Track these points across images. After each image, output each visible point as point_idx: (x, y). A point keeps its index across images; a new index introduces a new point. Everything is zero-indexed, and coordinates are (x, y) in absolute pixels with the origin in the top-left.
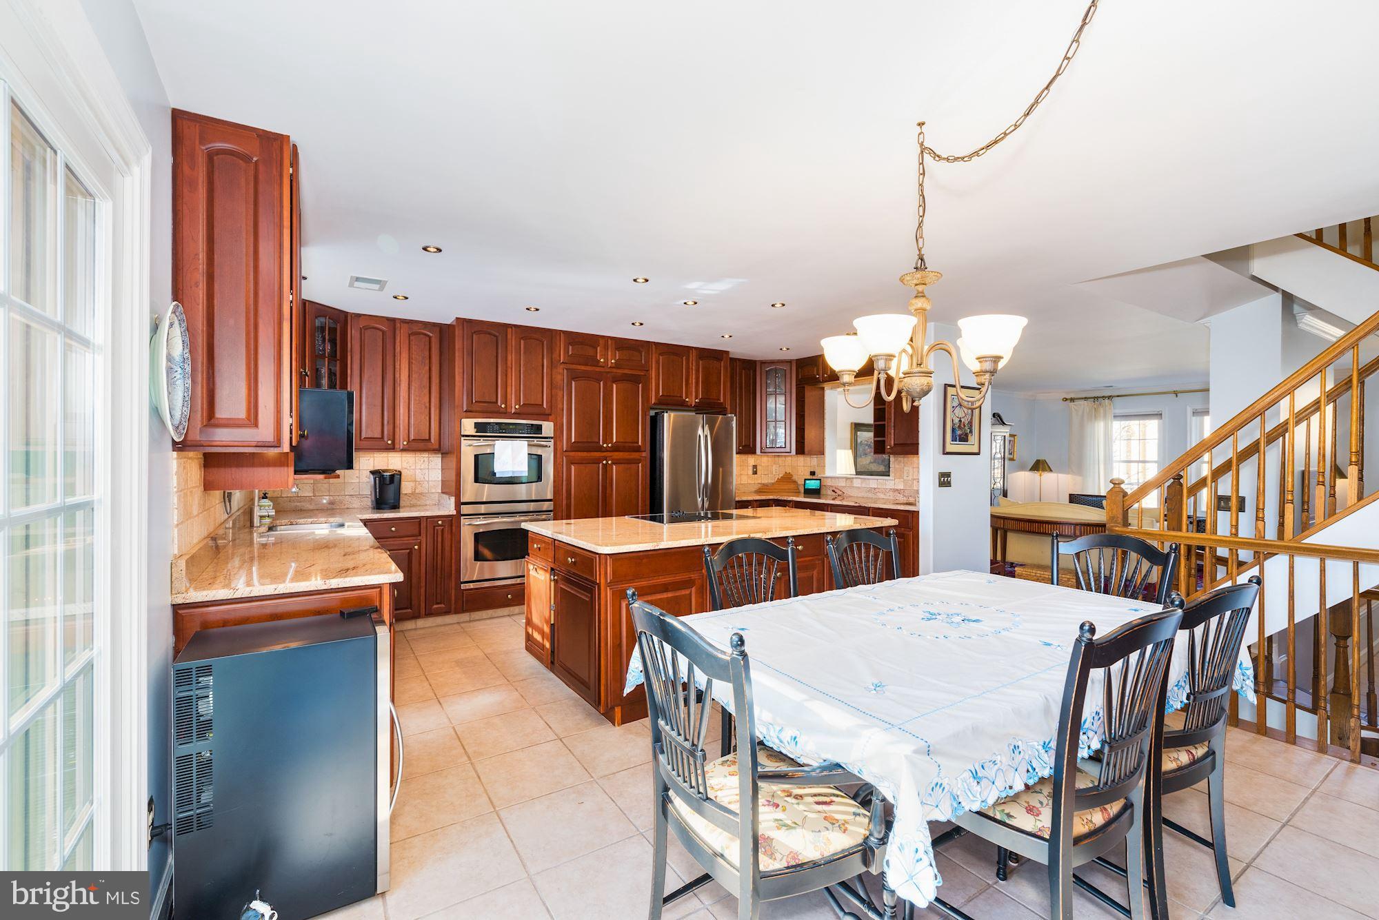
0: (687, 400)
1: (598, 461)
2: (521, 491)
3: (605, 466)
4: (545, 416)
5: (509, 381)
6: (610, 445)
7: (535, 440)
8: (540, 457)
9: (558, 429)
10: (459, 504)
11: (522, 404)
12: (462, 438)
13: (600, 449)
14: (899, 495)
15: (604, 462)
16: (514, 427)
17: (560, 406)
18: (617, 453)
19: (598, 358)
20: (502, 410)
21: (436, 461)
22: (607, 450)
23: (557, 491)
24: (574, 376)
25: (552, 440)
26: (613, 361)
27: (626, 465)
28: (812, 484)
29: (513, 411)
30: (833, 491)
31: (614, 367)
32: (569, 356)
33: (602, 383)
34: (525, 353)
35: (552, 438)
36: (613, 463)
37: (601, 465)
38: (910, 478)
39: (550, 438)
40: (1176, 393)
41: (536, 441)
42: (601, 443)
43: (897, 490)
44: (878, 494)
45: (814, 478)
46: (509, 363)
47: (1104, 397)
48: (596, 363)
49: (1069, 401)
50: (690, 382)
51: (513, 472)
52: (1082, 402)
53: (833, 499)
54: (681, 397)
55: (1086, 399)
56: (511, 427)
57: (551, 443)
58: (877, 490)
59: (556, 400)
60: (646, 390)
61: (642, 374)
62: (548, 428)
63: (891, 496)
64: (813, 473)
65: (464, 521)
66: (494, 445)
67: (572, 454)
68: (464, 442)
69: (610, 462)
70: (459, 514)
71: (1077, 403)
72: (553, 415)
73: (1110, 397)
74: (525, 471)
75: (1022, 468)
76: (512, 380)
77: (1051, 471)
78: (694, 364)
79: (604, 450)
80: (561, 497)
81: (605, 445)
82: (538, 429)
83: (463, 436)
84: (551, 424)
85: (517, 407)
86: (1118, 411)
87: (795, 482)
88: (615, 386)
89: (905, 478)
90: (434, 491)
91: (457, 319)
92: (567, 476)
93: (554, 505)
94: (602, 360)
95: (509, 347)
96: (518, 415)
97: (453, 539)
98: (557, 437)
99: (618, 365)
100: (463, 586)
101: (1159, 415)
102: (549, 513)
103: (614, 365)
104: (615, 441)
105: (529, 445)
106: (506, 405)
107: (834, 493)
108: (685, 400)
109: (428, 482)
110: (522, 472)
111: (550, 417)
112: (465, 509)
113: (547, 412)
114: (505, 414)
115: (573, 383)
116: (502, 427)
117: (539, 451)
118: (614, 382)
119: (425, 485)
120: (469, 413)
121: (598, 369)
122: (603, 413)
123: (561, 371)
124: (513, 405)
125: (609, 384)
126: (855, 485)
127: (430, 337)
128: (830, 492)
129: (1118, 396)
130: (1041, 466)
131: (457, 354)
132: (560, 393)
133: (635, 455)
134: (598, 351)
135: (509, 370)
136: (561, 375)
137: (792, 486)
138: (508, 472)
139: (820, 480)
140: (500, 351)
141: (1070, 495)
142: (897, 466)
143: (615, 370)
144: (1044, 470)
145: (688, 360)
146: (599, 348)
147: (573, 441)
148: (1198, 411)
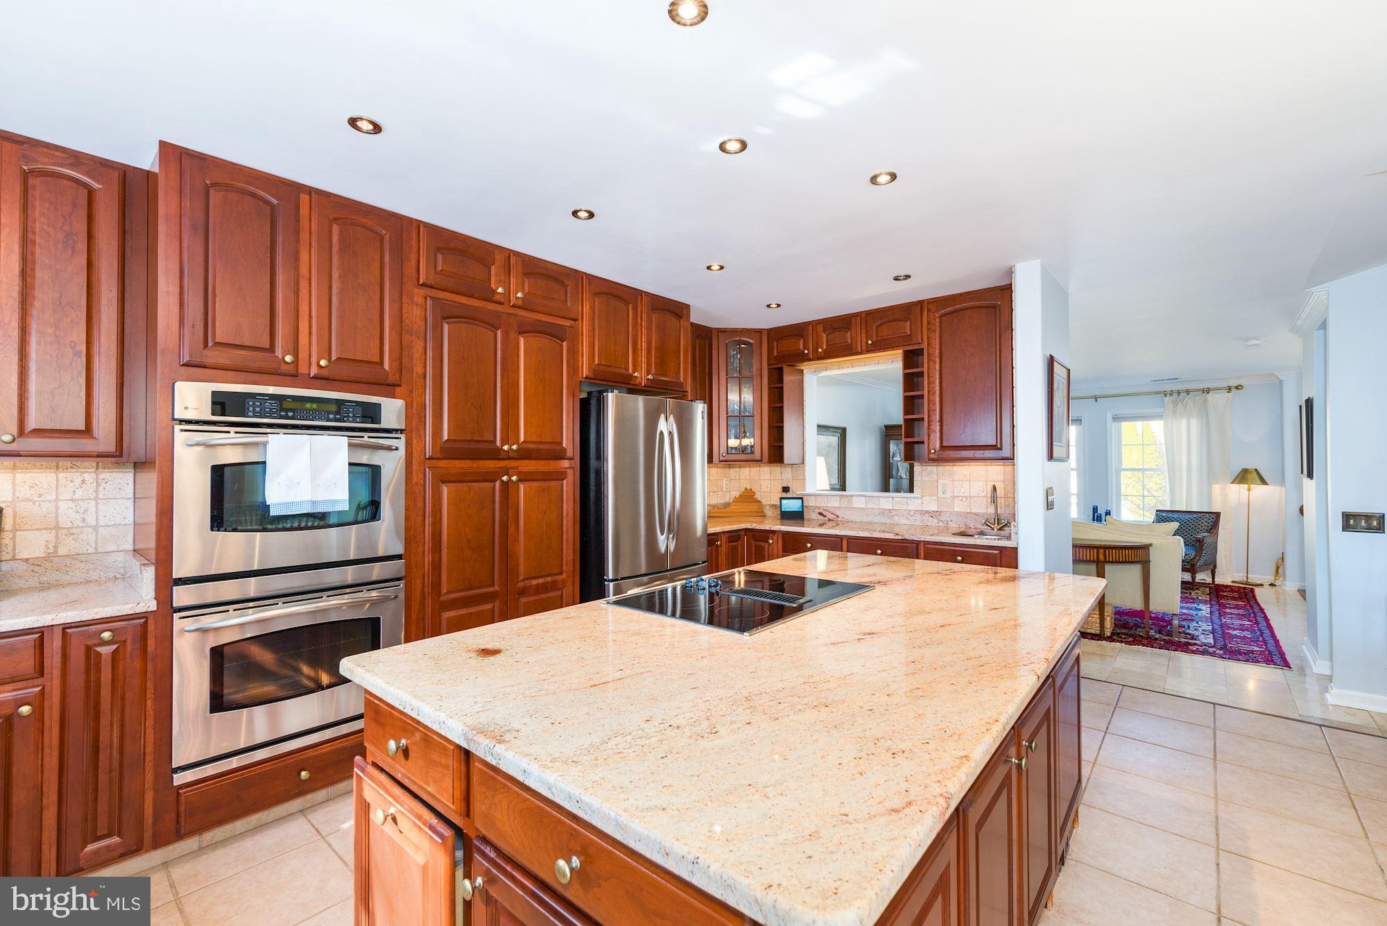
0: (636, 374)
1: (491, 477)
2: (331, 543)
3: (505, 485)
4: (389, 388)
5: (304, 308)
6: (514, 447)
7: (366, 435)
8: (375, 471)
9: (414, 415)
10: (166, 582)
11: (334, 358)
12: (177, 428)
13: (496, 454)
14: (931, 519)
15: (505, 478)
16: (315, 406)
17: (418, 369)
18: (525, 462)
19: (493, 286)
20: (284, 368)
21: (121, 481)
22: (509, 456)
23: (411, 536)
24: (447, 314)
25: (403, 437)
26: (519, 295)
27: (542, 484)
28: (791, 505)
29: (314, 371)
30: (821, 514)
31: (519, 307)
32: (436, 272)
33: (499, 332)
34: (341, 250)
35: (402, 431)
36: (520, 480)
37: (498, 483)
38: (948, 495)
39: (396, 431)
40: (1094, 398)
41: (366, 438)
42: (498, 443)
43: (928, 512)
44: (896, 518)
45: (788, 495)
46: (304, 270)
48: (489, 296)
50: (639, 347)
51: (314, 503)
53: (821, 525)
54: (627, 369)
56: (308, 405)
57: (401, 443)
58: (894, 513)
59: (411, 358)
60: (574, 353)
61: (568, 324)
62: (392, 410)
63: (918, 520)
64: (786, 489)
65: (178, 623)
66: (265, 444)
67: (443, 463)
68: (181, 437)
69: (514, 478)
70: (167, 608)
72: (404, 386)
74: (344, 500)
76: (311, 305)
78: (645, 318)
79: (503, 455)
80: (420, 549)
81: (506, 447)
82: (371, 413)
83: (181, 421)
84: (399, 403)
85: (323, 363)
87: (759, 501)
88: (522, 340)
89: (940, 495)
90: (112, 548)
91: (167, 150)
92: (434, 505)
93: (408, 567)
94: (500, 290)
95: (304, 236)
96: (323, 380)
97: (150, 668)
98: (411, 430)
99: (525, 306)
100: (179, 779)
101: (1078, 420)
102: (396, 583)
103: (520, 303)
104: (522, 439)
105: (350, 445)
106: (296, 354)
107: (822, 518)
108: (632, 375)
109: (96, 528)
110: (335, 502)
111: (398, 390)
112: (182, 596)
113: (391, 379)
114: (293, 376)
115: (446, 327)
116: (286, 405)
117: (376, 458)
118: (520, 333)
119: (89, 536)
120: (195, 368)
121: (491, 306)
122: (502, 386)
123: (420, 300)
124: (314, 360)
125: (513, 335)
126: (855, 505)
127: (91, 192)
128: (814, 516)
131: (162, 228)
132: (419, 345)
133: (553, 466)
134: (493, 272)
135: (304, 285)
136: (418, 310)
137: (754, 507)
138: (301, 503)
139: (802, 498)
140: (280, 239)
142: (926, 479)
143: (521, 313)
145: (635, 308)
146: (493, 268)
147: (446, 437)
148: (1118, 416)
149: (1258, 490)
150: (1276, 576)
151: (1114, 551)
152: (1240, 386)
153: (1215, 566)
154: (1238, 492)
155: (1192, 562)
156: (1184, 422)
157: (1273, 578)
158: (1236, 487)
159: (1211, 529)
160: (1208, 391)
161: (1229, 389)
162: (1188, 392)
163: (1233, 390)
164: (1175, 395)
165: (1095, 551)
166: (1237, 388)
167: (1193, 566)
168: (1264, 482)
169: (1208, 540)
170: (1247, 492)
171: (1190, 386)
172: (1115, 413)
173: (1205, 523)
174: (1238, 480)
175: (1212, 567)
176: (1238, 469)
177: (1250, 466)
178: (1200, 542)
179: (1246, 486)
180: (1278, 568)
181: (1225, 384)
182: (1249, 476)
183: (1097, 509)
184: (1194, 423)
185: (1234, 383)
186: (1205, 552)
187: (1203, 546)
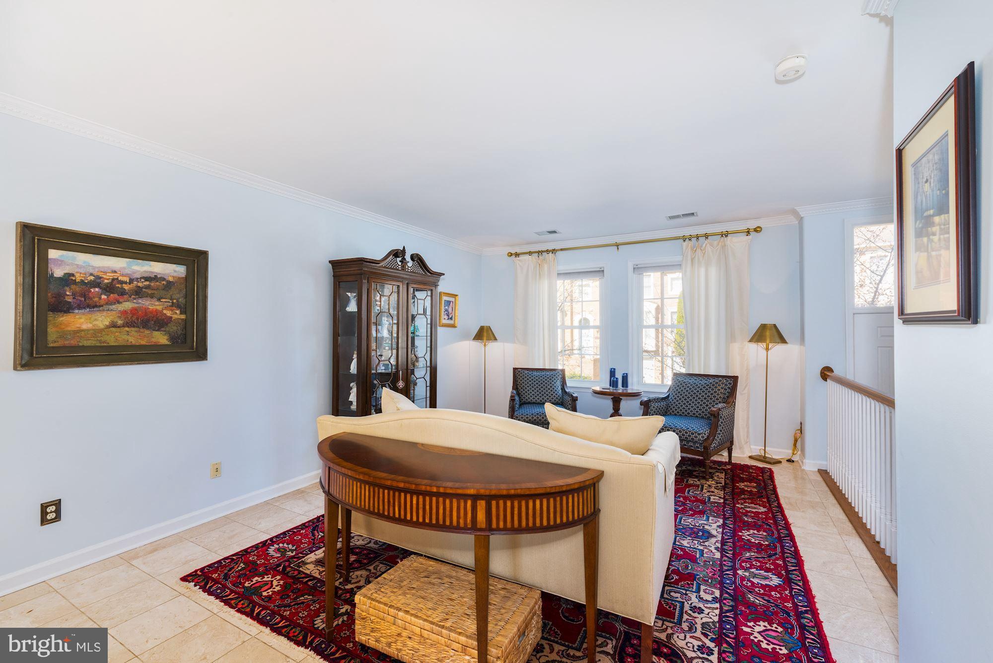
40: (617, 245)
47: (548, 251)
49: (514, 256)
52: (527, 257)
55: (530, 253)
71: (522, 257)
73: (554, 251)
75: (464, 337)
77: (496, 339)
86: (563, 268)
101: (601, 272)
129: (562, 250)
130: (485, 334)
141: (515, 369)
144: (489, 339)
148: (639, 266)
149: (778, 349)
150: (794, 451)
151: (509, 504)
152: (759, 227)
153: (732, 443)
154: (756, 351)
155: (706, 444)
156: (702, 271)
157: (791, 451)
158: (753, 346)
159: (728, 397)
160: (725, 235)
161: (748, 232)
162: (706, 236)
163: (753, 234)
164: (694, 240)
165: (469, 503)
166: (756, 230)
167: (706, 448)
168: (783, 340)
169: (724, 413)
170: (765, 352)
171: (709, 229)
172: (638, 263)
173: (721, 391)
174: (756, 337)
175: (728, 444)
176: (755, 326)
177: (769, 321)
178: (715, 416)
179: (765, 345)
180: (796, 441)
181: (743, 227)
182: (768, 333)
183: (614, 372)
184: (713, 272)
185: (752, 225)
186: (720, 428)
187: (719, 421)
